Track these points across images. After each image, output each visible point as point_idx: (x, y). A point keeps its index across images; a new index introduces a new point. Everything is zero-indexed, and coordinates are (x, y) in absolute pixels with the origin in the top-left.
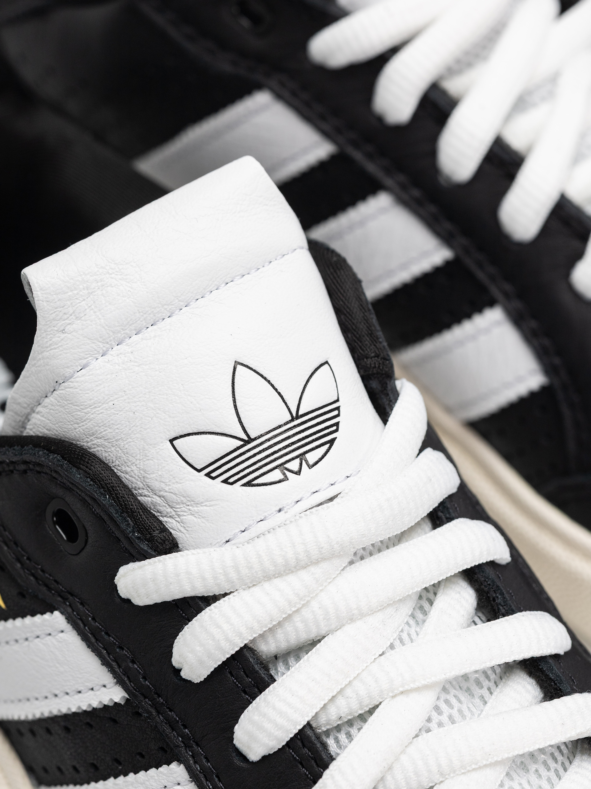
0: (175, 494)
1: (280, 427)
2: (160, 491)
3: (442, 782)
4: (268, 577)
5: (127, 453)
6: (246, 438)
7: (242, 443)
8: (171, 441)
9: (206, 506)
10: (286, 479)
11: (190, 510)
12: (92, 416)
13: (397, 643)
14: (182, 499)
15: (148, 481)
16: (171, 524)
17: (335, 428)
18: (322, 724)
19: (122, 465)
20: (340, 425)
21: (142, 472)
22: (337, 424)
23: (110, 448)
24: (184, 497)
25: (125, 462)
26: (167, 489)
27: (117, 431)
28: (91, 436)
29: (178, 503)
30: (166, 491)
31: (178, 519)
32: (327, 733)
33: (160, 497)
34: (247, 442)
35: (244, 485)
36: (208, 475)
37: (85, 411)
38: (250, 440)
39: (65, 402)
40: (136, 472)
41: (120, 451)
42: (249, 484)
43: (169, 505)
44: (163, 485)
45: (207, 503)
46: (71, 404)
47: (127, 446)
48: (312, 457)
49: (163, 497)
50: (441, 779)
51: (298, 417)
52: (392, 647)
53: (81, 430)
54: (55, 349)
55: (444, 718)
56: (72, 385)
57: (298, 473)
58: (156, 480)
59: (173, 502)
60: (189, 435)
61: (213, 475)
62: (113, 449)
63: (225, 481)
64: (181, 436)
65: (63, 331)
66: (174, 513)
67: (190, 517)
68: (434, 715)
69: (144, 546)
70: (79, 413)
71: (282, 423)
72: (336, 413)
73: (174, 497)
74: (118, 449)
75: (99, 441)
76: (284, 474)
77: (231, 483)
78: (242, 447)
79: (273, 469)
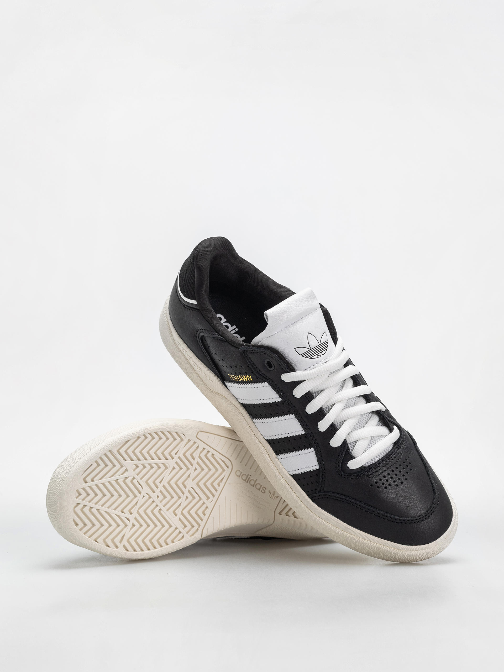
0: (295, 359)
5: (285, 351)
8: (295, 349)
9: (301, 362)
10: (318, 357)
15: (289, 357)
16: (294, 366)
17: (327, 347)
19: (284, 353)
22: (327, 346)
23: (282, 350)
24: (297, 360)
28: (278, 347)
29: (296, 362)
30: (293, 359)
34: (310, 350)
35: (310, 358)
36: (302, 356)
37: (277, 342)
38: (311, 349)
42: (311, 358)
43: (294, 362)
46: (273, 340)
47: (285, 349)
48: (323, 353)
51: (320, 344)
53: (275, 345)
56: (274, 336)
57: (320, 356)
60: (299, 348)
61: (303, 356)
63: (306, 357)
64: (297, 348)
65: (273, 325)
67: (298, 364)
69: (288, 370)
70: (275, 342)
71: (317, 345)
72: (327, 343)
77: (307, 358)
78: (309, 350)
79: (315, 355)
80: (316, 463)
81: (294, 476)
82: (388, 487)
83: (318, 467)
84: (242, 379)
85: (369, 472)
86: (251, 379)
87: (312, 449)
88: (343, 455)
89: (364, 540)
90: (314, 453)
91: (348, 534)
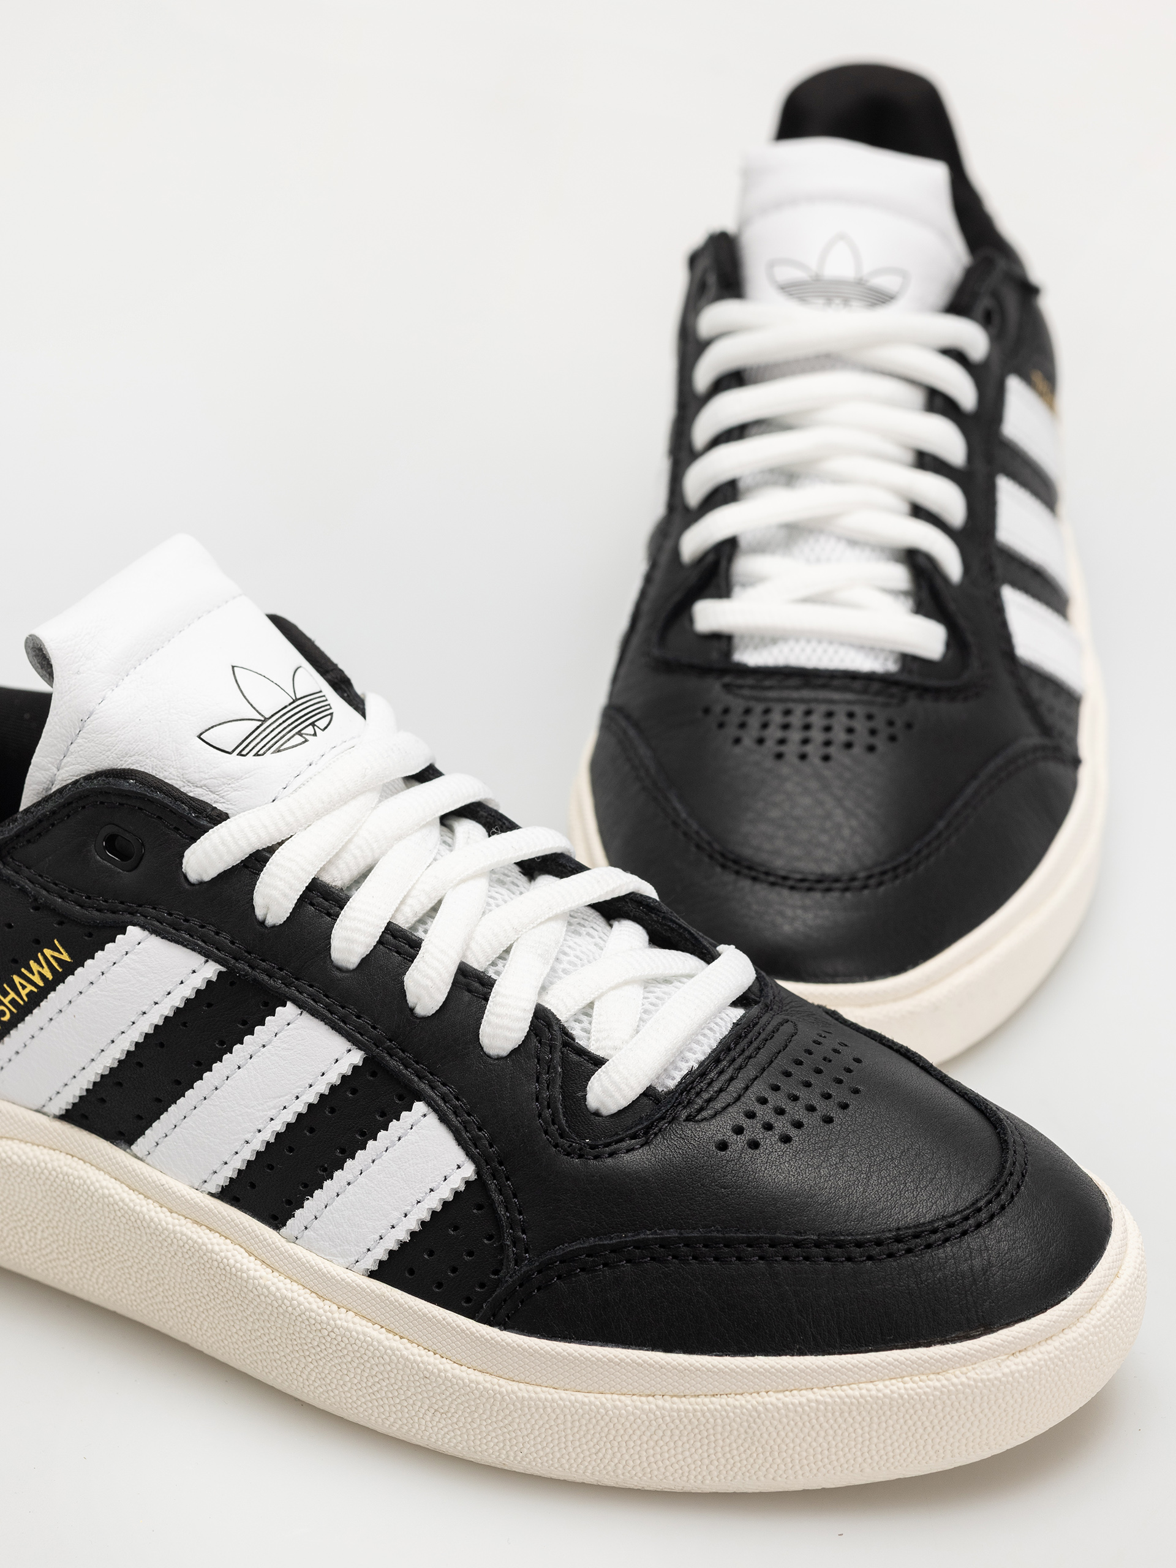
0: (215, 778)
1: (286, 707)
2: (201, 781)
3: (518, 938)
4: (318, 816)
5: (162, 759)
6: (263, 719)
7: (260, 723)
8: (199, 737)
9: (246, 778)
10: (306, 741)
11: (232, 787)
12: (123, 737)
13: (438, 857)
14: (223, 780)
15: (187, 776)
16: (220, 807)
18: (404, 922)
19: (159, 772)
20: (334, 715)
21: (180, 770)
23: (145, 761)
24: (224, 778)
25: (162, 768)
26: (207, 777)
27: (148, 742)
28: (124, 757)
29: (219, 786)
30: (206, 779)
31: (223, 800)
32: (414, 927)
33: (201, 787)
34: (263, 722)
35: (273, 753)
36: (240, 754)
37: (115, 734)
38: (266, 720)
39: (94, 735)
40: (174, 773)
41: (155, 760)
42: (278, 751)
43: (211, 791)
44: (203, 775)
45: (247, 776)
46: (101, 733)
47: (160, 752)
48: (322, 724)
49: (205, 786)
50: (517, 937)
51: (298, 700)
52: (435, 860)
53: (114, 755)
54: (74, 690)
55: (500, 902)
56: (97, 716)
57: (315, 735)
58: (195, 772)
59: (215, 786)
60: (212, 727)
61: (244, 753)
62: (148, 761)
63: (257, 755)
64: (206, 730)
65: (78, 673)
66: (218, 797)
67: (234, 793)
68: (491, 901)
69: (204, 822)
70: (109, 739)
71: (287, 704)
72: (328, 707)
73: (216, 781)
74: (152, 759)
75: (133, 758)
76: (304, 738)
77: (263, 755)
78: (261, 725)
79: (293, 736)
80: (458, 1154)
81: (385, 1272)
82: (793, 1132)
83: (469, 1171)
84: (30, 988)
85: (690, 1102)
86: (65, 957)
87: (419, 1107)
88: (555, 1068)
89: (780, 1395)
90: (432, 1119)
91: (707, 1400)
